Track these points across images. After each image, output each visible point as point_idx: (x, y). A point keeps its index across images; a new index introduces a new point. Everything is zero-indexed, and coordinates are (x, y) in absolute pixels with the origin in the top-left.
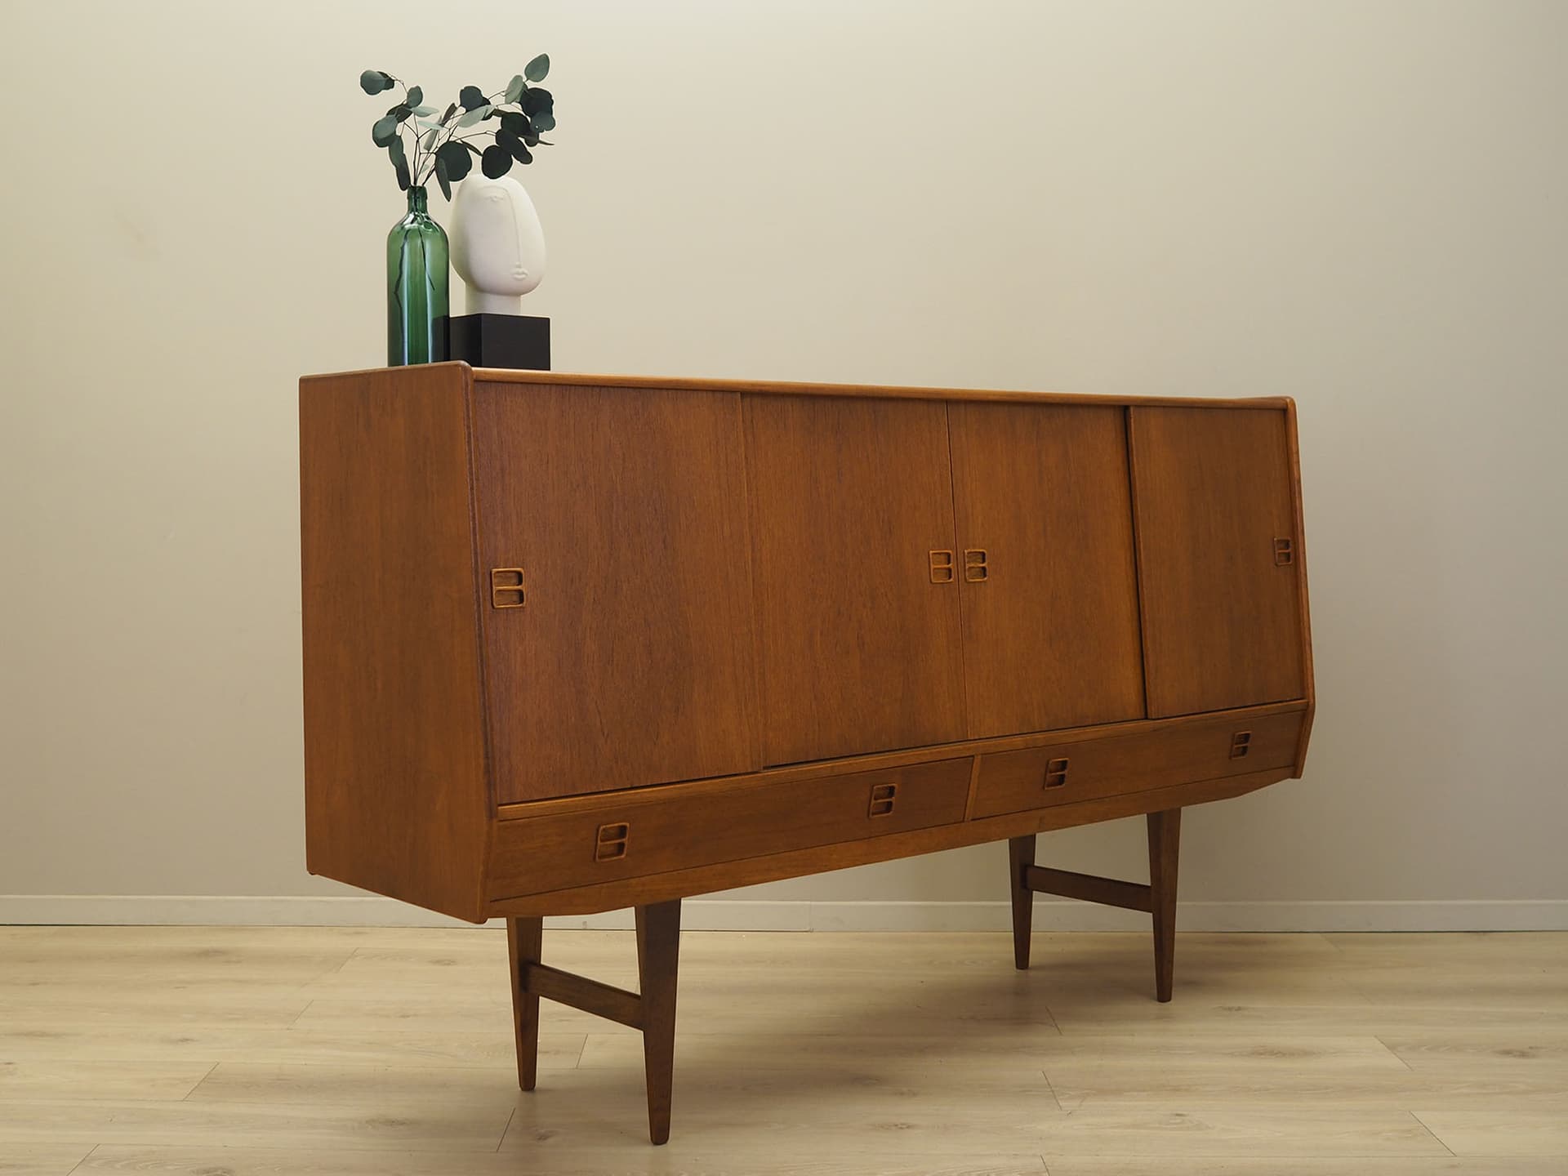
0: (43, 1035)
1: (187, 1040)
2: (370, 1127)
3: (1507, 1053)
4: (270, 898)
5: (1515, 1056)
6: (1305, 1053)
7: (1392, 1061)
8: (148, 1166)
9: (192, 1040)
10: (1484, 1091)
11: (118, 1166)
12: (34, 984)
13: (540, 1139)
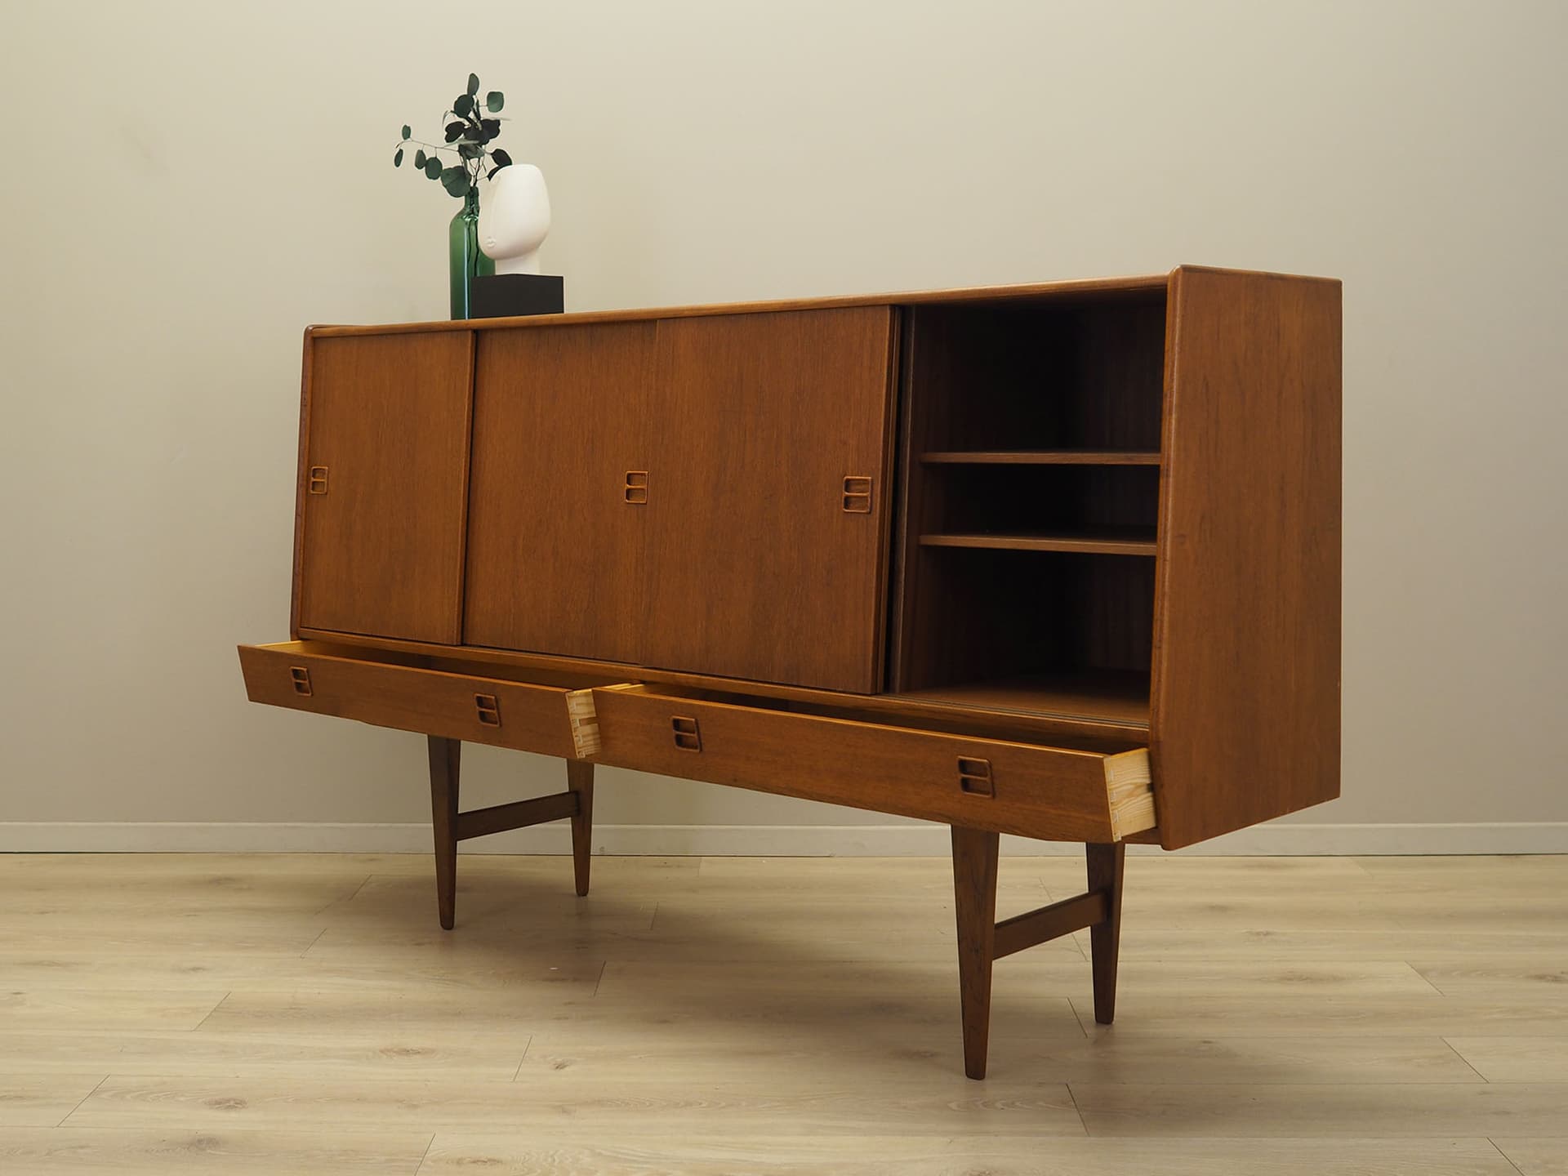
0: (52, 964)
1: (198, 969)
2: (385, 1056)
3: (1541, 978)
4: (283, 824)
5: (1548, 981)
6: (1335, 979)
7: (1423, 986)
8: (160, 1097)
9: (204, 969)
10: (1517, 1017)
11: (128, 1097)
12: (42, 913)
13: (557, 1068)
